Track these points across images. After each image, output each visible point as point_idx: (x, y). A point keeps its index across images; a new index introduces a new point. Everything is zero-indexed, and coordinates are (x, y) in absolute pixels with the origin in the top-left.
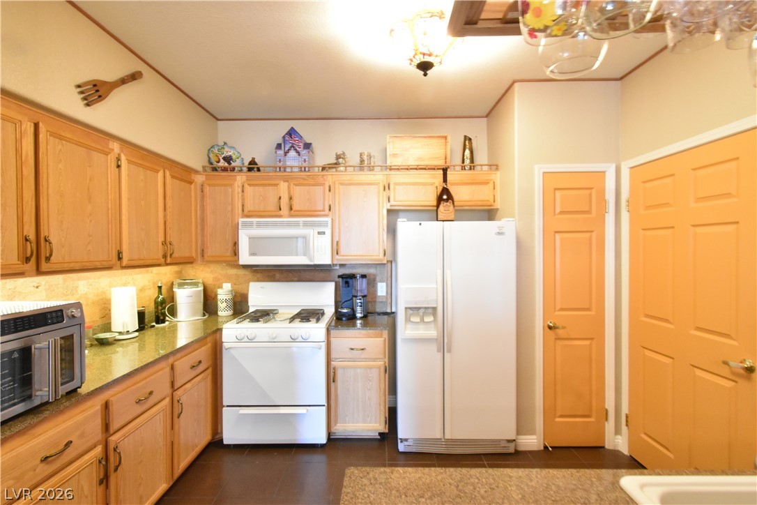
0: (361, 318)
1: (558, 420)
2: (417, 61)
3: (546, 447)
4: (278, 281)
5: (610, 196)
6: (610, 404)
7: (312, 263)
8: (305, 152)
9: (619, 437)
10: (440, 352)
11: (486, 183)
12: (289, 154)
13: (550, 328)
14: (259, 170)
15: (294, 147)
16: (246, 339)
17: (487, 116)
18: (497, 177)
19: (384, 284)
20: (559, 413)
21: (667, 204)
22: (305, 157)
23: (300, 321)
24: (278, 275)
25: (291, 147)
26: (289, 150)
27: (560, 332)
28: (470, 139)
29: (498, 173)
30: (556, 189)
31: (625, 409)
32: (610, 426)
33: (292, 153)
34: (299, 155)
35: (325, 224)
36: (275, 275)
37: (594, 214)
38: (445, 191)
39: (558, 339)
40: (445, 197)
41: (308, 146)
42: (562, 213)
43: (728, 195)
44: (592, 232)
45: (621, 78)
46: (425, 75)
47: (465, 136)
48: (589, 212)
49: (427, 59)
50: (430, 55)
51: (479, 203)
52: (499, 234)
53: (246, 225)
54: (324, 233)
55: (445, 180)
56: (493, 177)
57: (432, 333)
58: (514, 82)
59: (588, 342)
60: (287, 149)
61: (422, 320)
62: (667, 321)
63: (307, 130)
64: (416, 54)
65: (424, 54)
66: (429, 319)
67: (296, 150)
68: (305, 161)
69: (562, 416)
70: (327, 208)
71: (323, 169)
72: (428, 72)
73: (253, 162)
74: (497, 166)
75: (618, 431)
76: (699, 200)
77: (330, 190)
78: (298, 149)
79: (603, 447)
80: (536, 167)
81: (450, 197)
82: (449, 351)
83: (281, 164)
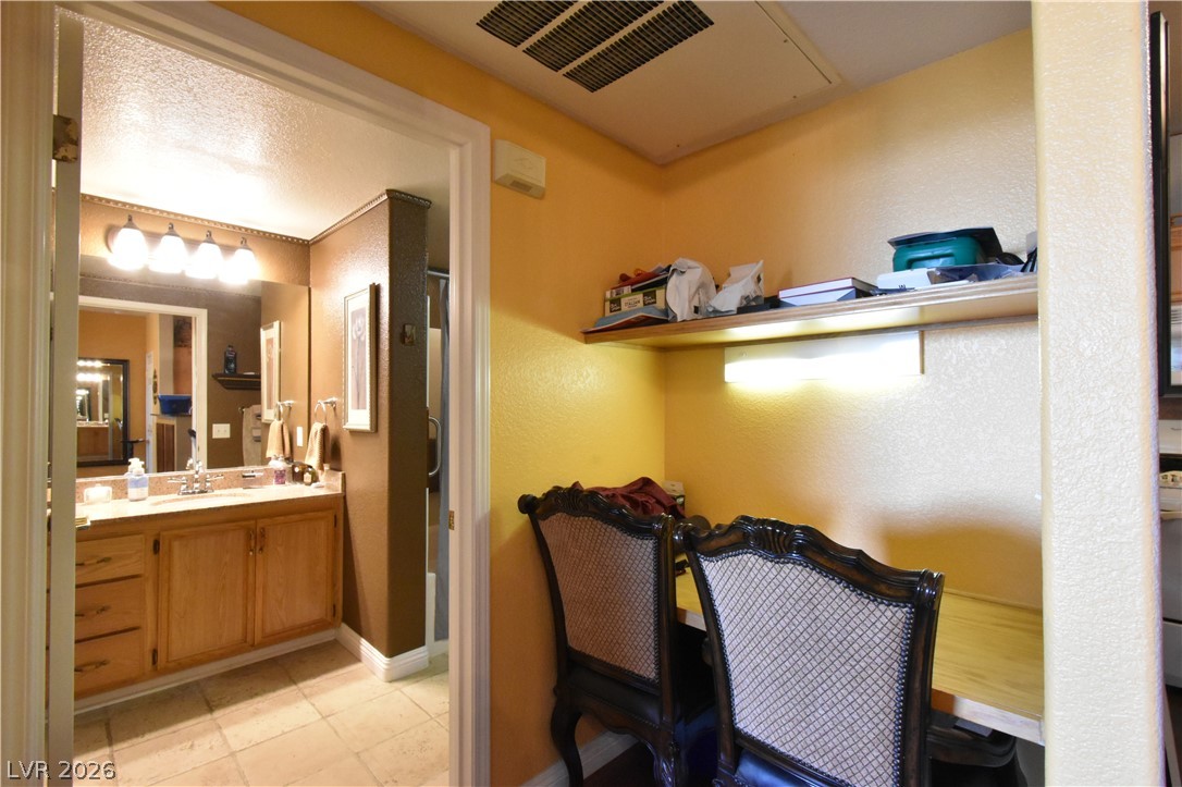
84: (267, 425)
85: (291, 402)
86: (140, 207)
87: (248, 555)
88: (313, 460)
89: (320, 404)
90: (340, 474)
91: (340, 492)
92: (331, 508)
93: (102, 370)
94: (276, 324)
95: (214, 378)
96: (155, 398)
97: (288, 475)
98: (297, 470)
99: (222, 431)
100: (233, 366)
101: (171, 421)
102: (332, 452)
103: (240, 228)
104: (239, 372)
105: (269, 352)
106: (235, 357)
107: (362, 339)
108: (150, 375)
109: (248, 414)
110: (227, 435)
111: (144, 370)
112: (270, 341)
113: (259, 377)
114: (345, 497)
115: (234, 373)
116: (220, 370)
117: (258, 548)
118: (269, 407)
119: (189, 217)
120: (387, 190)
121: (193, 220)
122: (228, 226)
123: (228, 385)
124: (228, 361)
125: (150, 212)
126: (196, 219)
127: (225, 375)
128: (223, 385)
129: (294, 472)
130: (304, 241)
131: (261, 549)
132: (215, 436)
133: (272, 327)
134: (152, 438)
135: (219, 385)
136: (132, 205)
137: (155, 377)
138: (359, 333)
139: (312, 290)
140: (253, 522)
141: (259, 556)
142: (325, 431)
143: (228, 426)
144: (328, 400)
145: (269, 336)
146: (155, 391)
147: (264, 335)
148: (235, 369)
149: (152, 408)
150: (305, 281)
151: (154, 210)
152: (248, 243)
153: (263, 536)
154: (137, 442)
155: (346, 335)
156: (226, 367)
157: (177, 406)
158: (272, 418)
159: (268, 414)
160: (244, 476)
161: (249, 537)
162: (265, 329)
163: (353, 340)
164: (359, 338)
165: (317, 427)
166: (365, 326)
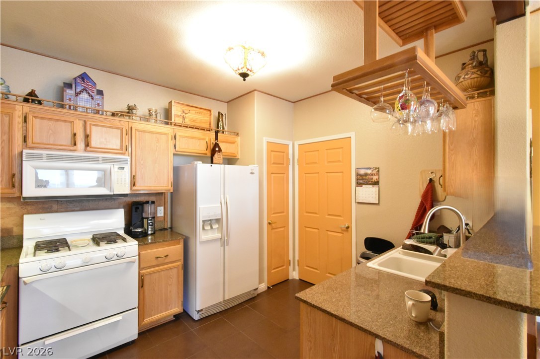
0: (151, 234)
1: (273, 271)
2: (241, 71)
3: (268, 288)
4: (57, 212)
5: (291, 157)
6: (291, 258)
7: (112, 193)
8: (99, 97)
9: (294, 272)
10: (221, 246)
11: (233, 143)
12: (81, 95)
13: (269, 223)
14: (40, 103)
15: (86, 90)
16: (54, 269)
17: (227, 102)
18: (238, 139)
19: (162, 208)
20: (273, 268)
21: (315, 163)
22: (98, 102)
23: (106, 243)
24: (55, 207)
25: (83, 90)
26: (80, 92)
27: (273, 225)
28: (222, 115)
29: (239, 138)
30: (272, 151)
31: (297, 258)
32: (291, 268)
33: (84, 95)
34: (93, 99)
35: (125, 161)
36: (52, 206)
37: (285, 166)
38: (216, 145)
39: (273, 229)
40: (217, 149)
41: (100, 93)
42: (274, 163)
43: (339, 161)
44: (284, 173)
45: (294, 102)
46: (244, 80)
47: (219, 112)
48: (283, 164)
49: (248, 72)
50: (251, 71)
51: (230, 154)
52: (252, 173)
53: (31, 157)
54: (123, 168)
55: (216, 139)
56: (236, 139)
57: (217, 235)
58: (255, 90)
59: (283, 229)
60: (78, 90)
61: (212, 228)
62: (316, 213)
63: (100, 79)
64: (244, 67)
65: (248, 70)
66: (215, 226)
67: (89, 93)
68: (98, 105)
69: (274, 269)
70: (124, 148)
71: (113, 115)
72: (246, 79)
73: (32, 94)
74: (238, 134)
75: (294, 270)
76: (329, 162)
77: (127, 134)
78: (91, 93)
79: (288, 279)
80: (264, 138)
81: (220, 150)
82: (227, 245)
83: (71, 103)
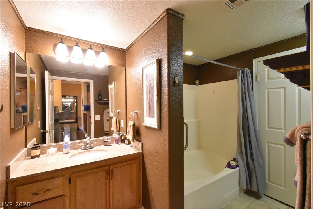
84: (111, 118)
85: (119, 110)
86: (66, 36)
87: (107, 182)
88: (130, 136)
89: (131, 114)
90: (141, 143)
91: (141, 151)
92: (137, 158)
93: (73, 98)
94: (114, 83)
95: (95, 101)
96: (83, 106)
97: (120, 140)
98: (123, 138)
99: (98, 118)
100: (101, 97)
101: (86, 112)
102: (137, 133)
103: (102, 45)
104: (102, 99)
105: (111, 93)
106: (101, 95)
107: (152, 85)
108: (82, 100)
109: (105, 112)
110: (99, 119)
111: (81, 99)
112: (112, 89)
113: (108, 100)
114: (143, 154)
115: (101, 100)
116: (97, 99)
117: (110, 178)
118: (112, 112)
119: (84, 40)
120: (167, 9)
121: (85, 42)
122: (97, 44)
123: (99, 103)
124: (99, 96)
125: (70, 38)
126: (86, 41)
127: (98, 100)
128: (98, 103)
129: (121, 139)
130: (124, 49)
131: (112, 179)
132: (96, 119)
133: (112, 84)
134: (82, 116)
135: (97, 103)
136: (63, 36)
137: (83, 100)
138: (150, 83)
139: (127, 68)
140: (108, 167)
141: (111, 181)
142: (134, 125)
143: (99, 116)
144: (135, 112)
145: (111, 87)
146: (83, 104)
147: (110, 87)
148: (101, 98)
149: (83, 108)
150: (124, 65)
151: (71, 37)
152: (104, 50)
153: (112, 173)
154: (79, 117)
155: (143, 85)
156: (99, 98)
157: (88, 108)
158: (113, 116)
159: (111, 114)
160: (104, 141)
161: (107, 174)
162: (110, 85)
163: (147, 86)
164: (150, 85)
165: (131, 123)
166: (153, 79)
